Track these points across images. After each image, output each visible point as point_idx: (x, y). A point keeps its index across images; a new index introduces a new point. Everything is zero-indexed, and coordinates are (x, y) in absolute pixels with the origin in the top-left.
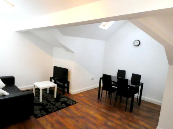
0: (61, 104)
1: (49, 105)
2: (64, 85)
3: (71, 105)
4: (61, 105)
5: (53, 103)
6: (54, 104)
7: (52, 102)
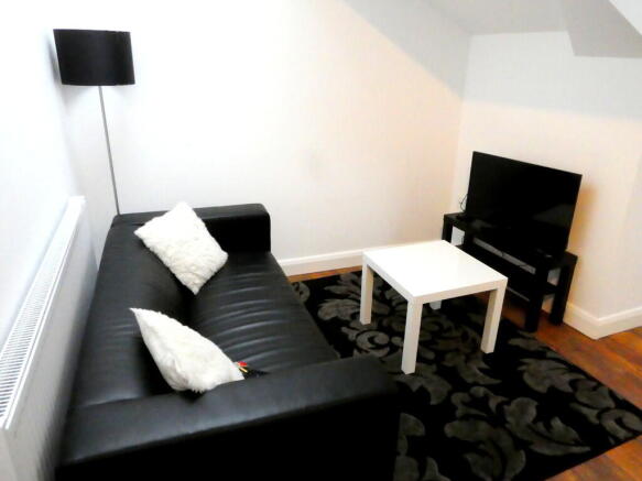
0: (544, 416)
1: (466, 417)
2: (543, 275)
3: (619, 442)
4: (541, 427)
5: (486, 398)
6: (493, 404)
7: (476, 384)
